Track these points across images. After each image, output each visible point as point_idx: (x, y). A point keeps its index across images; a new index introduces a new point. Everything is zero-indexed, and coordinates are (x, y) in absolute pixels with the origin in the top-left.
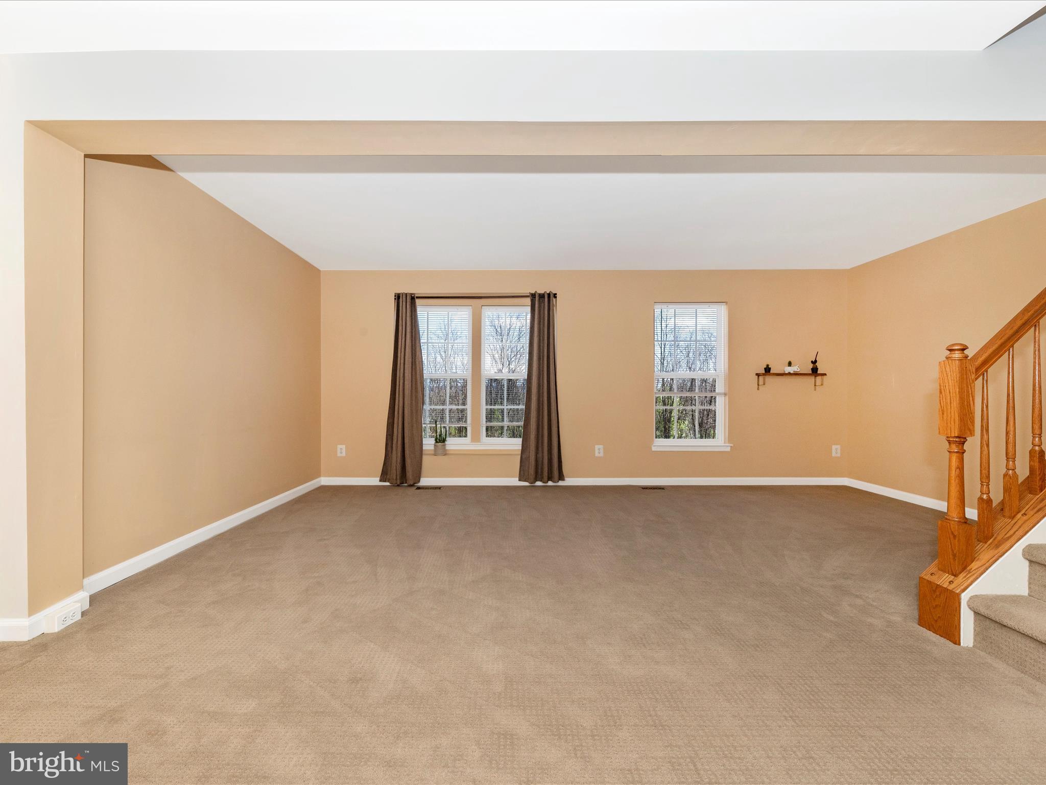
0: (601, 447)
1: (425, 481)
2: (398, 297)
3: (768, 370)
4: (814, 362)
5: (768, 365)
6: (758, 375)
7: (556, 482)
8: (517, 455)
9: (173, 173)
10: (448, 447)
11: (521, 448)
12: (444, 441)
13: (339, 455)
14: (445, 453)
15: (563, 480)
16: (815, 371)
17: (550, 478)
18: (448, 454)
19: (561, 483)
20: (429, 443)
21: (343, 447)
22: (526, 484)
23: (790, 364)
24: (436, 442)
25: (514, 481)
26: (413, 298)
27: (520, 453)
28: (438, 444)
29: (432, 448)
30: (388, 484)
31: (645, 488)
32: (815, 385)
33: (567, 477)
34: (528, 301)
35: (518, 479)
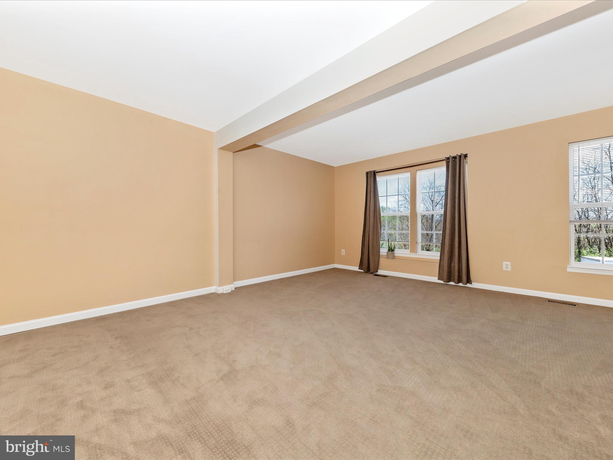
0: (509, 263)
1: (380, 272)
2: (367, 173)
7: (464, 284)
8: (438, 263)
9: (261, 147)
10: (396, 255)
11: (439, 259)
12: (393, 250)
13: (342, 254)
14: (394, 257)
15: (471, 283)
17: (460, 281)
18: (396, 258)
19: (468, 285)
20: (384, 251)
21: (344, 250)
22: (442, 282)
24: (389, 251)
25: (435, 279)
26: (375, 173)
27: (439, 262)
28: (389, 252)
29: (386, 254)
30: (362, 271)
31: (550, 301)
33: (473, 282)
34: (444, 163)
35: (437, 278)
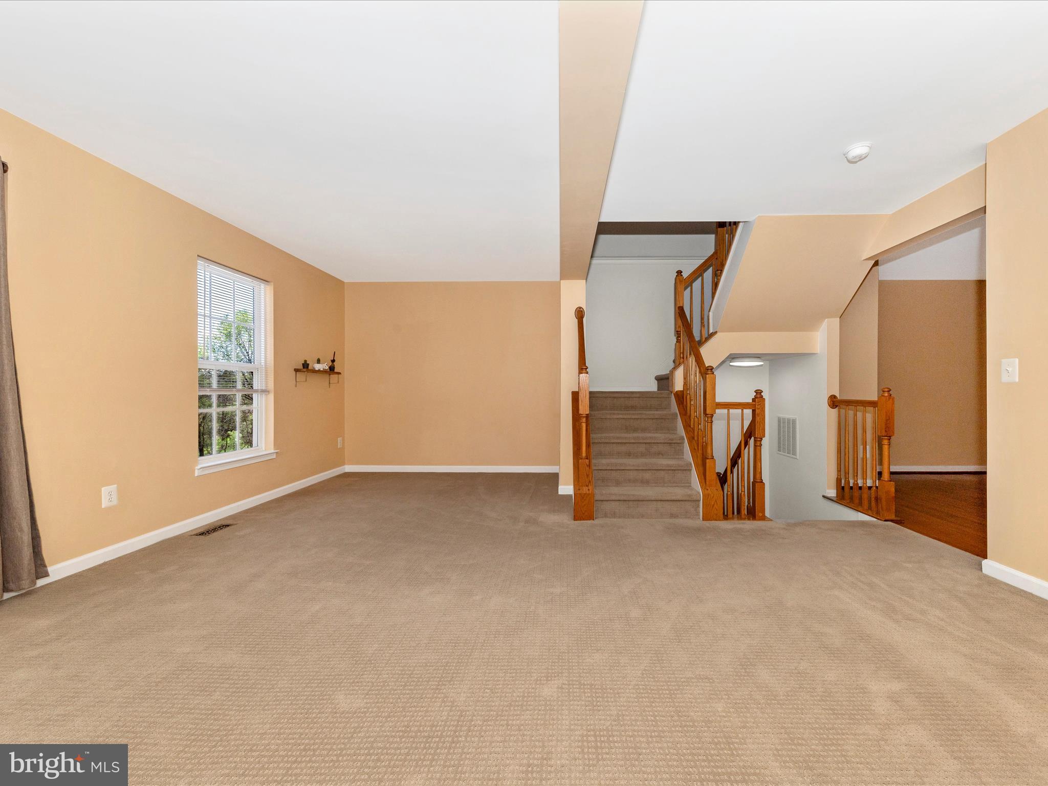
3: (306, 365)
4: (333, 361)
5: (306, 361)
6: (296, 370)
16: (332, 369)
23: (319, 361)
32: (330, 383)
